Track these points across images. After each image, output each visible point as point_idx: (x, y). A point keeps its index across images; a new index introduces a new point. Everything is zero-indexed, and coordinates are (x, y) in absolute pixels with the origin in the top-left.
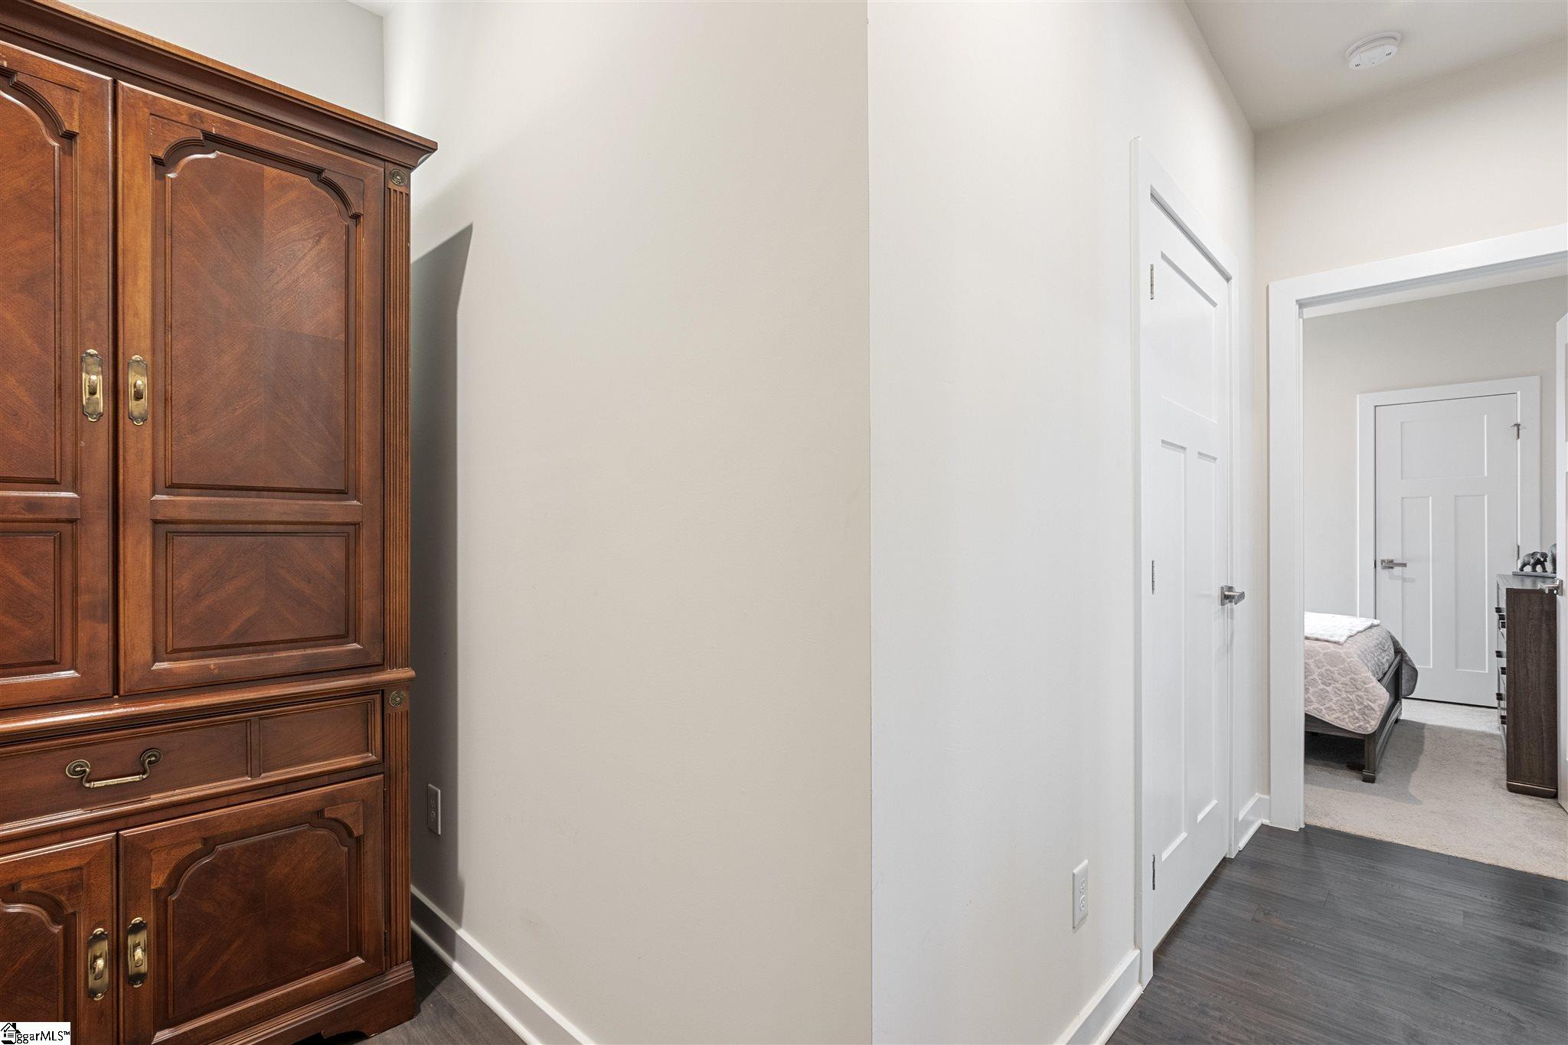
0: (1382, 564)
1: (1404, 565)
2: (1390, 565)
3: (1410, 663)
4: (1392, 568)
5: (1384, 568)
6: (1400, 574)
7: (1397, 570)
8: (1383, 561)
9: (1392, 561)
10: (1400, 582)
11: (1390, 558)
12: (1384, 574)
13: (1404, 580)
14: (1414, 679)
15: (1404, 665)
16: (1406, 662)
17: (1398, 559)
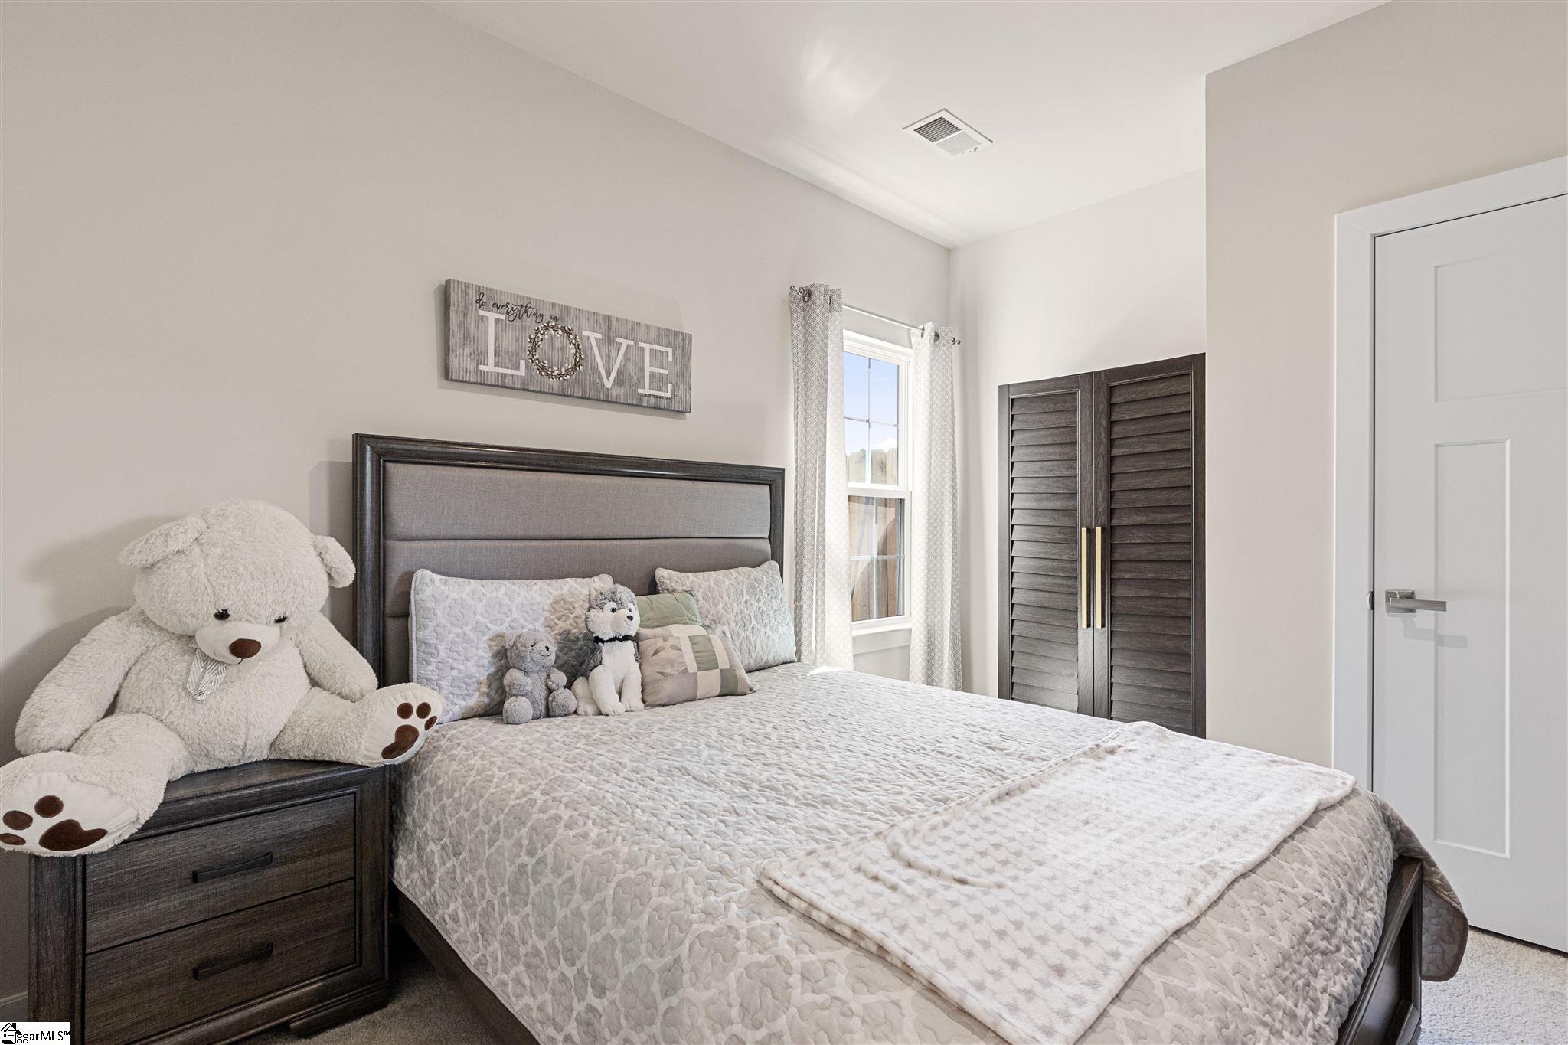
0: (1387, 600)
1: (1441, 606)
2: (1406, 602)
3: (1444, 894)
4: (1412, 611)
5: (1391, 610)
6: (1432, 627)
7: (1424, 618)
8: (1390, 595)
9: (1410, 596)
10: (1432, 644)
11: (1407, 587)
12: (1391, 624)
13: (1439, 640)
14: (1458, 938)
15: (1427, 895)
16: (1434, 888)
17: (1425, 591)
